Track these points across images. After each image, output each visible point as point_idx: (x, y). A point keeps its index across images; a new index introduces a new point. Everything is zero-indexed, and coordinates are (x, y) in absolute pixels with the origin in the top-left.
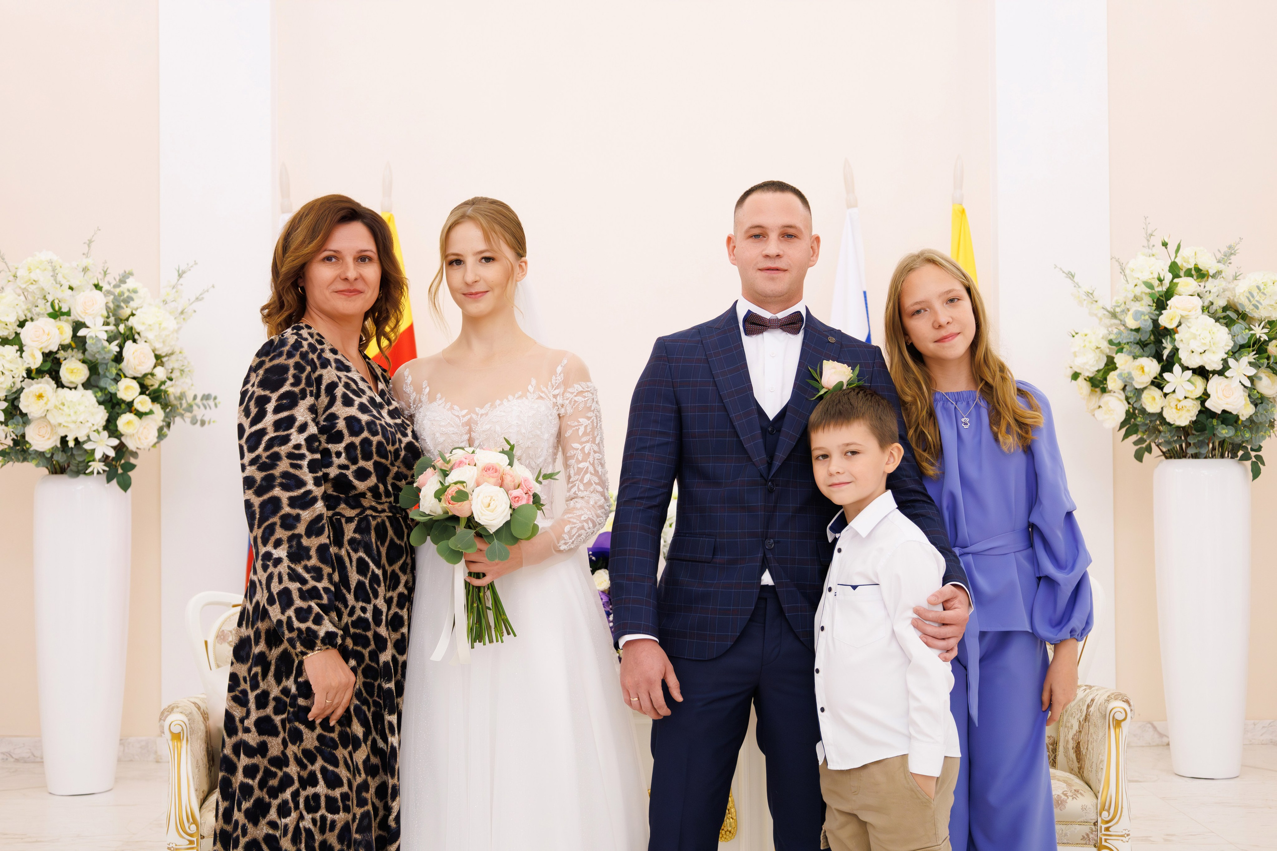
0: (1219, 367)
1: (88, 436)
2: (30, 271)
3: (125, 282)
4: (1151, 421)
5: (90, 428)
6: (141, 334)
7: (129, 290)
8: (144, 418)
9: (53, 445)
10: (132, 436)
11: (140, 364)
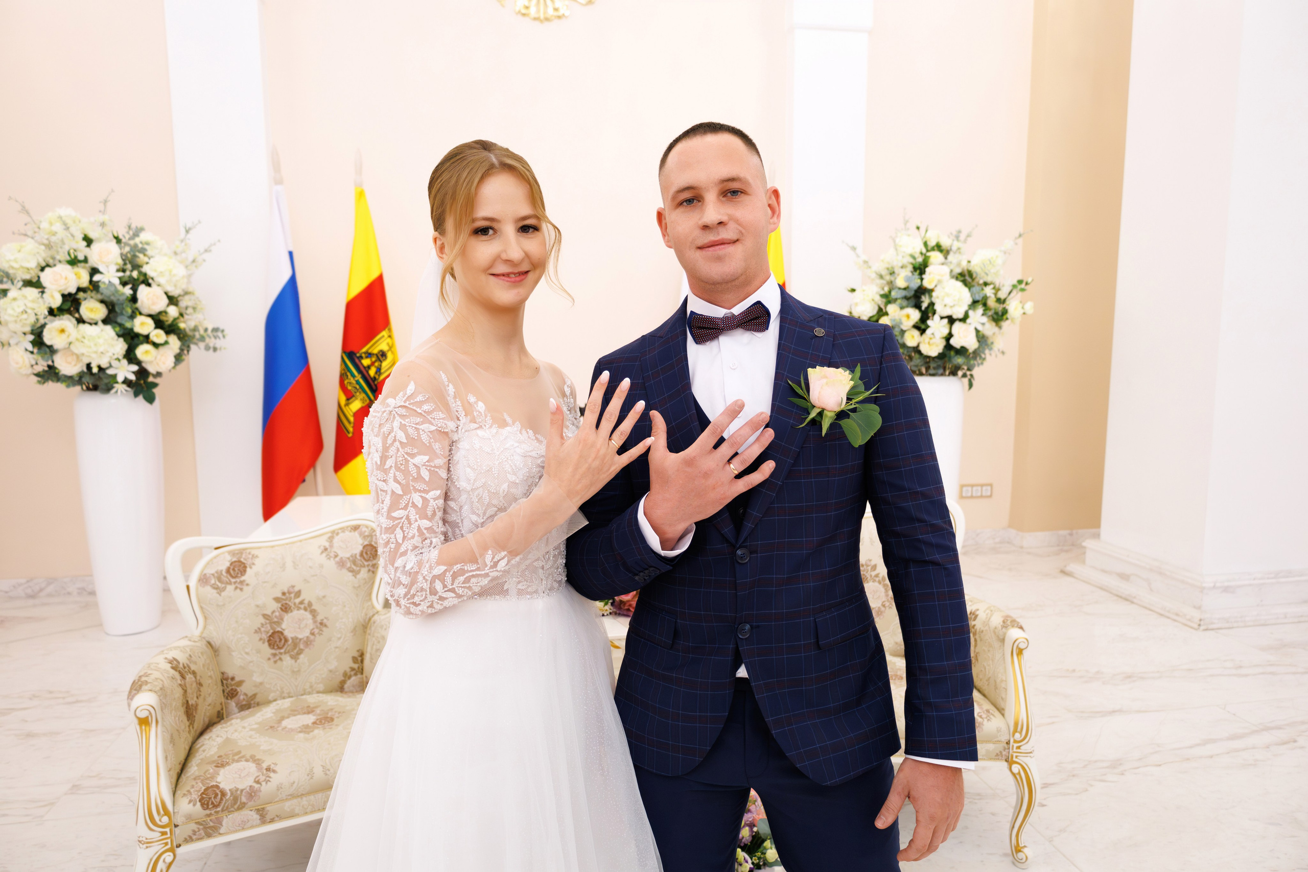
0: (961, 316)
1: (110, 364)
2: (51, 224)
3: (138, 236)
4: (908, 352)
5: (111, 357)
6: (155, 279)
7: (141, 243)
8: (162, 350)
9: (80, 370)
10: (151, 362)
11: (153, 304)
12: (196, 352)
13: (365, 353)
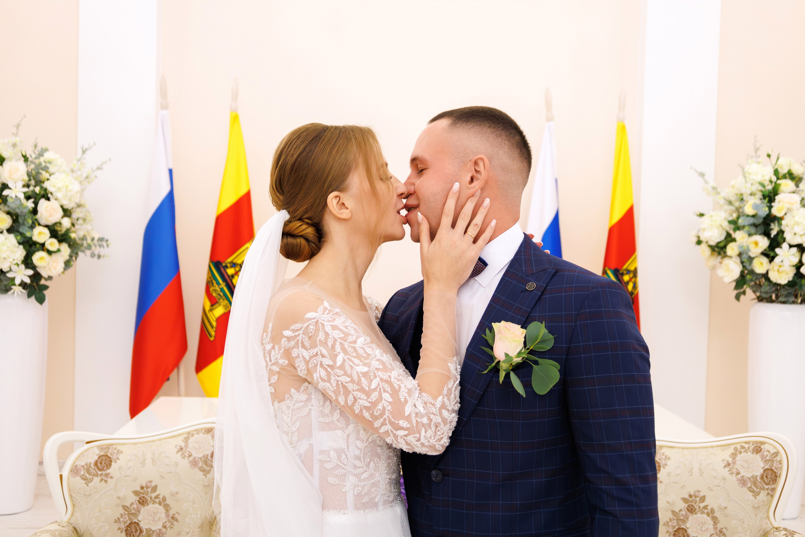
1: (10, 268)
3: (42, 155)
5: (11, 262)
6: (53, 194)
7: (45, 162)
8: (54, 256)
10: (44, 267)
11: (51, 216)
12: (83, 258)
13: (230, 263)
